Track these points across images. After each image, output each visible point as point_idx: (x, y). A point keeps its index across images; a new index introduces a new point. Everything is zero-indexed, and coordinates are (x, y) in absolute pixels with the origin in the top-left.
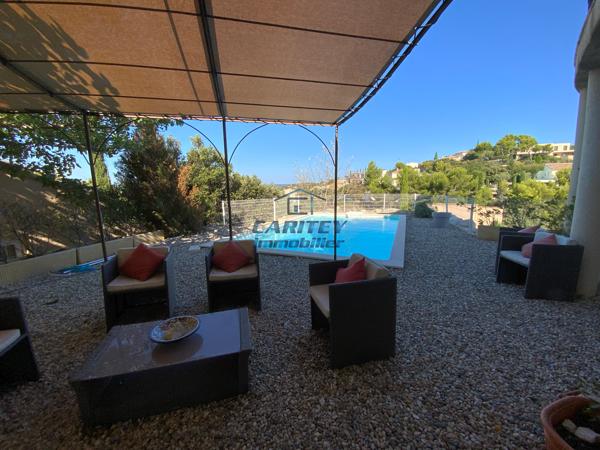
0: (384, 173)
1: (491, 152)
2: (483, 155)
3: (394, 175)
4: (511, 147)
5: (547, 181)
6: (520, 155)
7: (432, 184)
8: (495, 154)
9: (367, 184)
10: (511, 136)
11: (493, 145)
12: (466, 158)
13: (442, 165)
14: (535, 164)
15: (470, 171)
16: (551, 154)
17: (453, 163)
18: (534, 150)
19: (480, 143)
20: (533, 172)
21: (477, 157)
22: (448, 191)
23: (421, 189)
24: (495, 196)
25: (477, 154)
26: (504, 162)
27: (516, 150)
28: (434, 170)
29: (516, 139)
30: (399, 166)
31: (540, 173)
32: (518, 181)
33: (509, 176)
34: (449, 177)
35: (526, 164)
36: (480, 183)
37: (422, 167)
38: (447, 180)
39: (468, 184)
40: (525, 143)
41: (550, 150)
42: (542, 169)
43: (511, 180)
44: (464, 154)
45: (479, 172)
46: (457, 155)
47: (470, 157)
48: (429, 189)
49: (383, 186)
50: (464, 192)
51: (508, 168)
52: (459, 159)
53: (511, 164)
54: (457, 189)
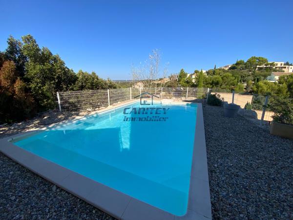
0: (188, 75)
1: (244, 65)
2: (239, 67)
3: (194, 77)
4: (254, 63)
5: (274, 81)
6: (259, 68)
7: (213, 82)
8: (246, 67)
9: (179, 81)
10: (255, 57)
11: (245, 62)
12: (230, 68)
13: (218, 72)
14: (266, 73)
15: (233, 75)
16: (274, 67)
17: (224, 71)
18: (266, 65)
19: (238, 61)
20: (265, 76)
21: (236, 68)
22: (221, 85)
23: (207, 84)
24: (245, 88)
25: (236, 67)
26: (250, 71)
27: (257, 65)
28: (214, 74)
29: (257, 59)
30: (196, 72)
31: (269, 77)
32: (258, 81)
33: (253, 78)
34: (222, 78)
35: (262, 72)
36: (238, 82)
37: (208, 73)
38: (221, 79)
39: (232, 82)
40: (262, 61)
41: (274, 65)
42: (270, 75)
43: (254, 80)
44: (230, 66)
45: (238, 76)
46: (226, 67)
47: (233, 68)
48: (211, 84)
49: (187, 82)
50: (229, 86)
51: (252, 74)
52: (227, 69)
53: (254, 72)
54: (226, 85)
